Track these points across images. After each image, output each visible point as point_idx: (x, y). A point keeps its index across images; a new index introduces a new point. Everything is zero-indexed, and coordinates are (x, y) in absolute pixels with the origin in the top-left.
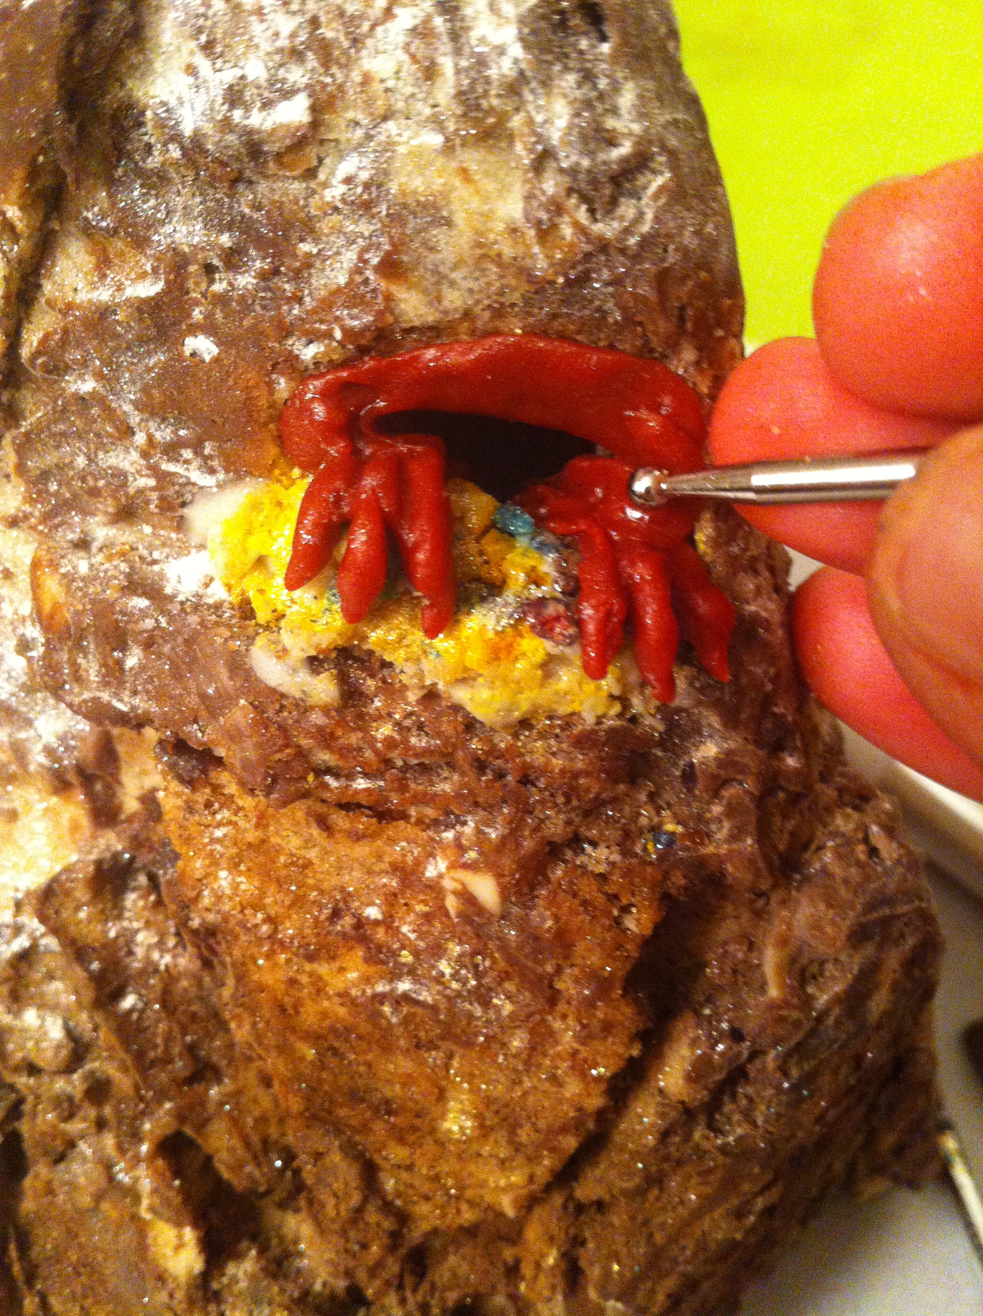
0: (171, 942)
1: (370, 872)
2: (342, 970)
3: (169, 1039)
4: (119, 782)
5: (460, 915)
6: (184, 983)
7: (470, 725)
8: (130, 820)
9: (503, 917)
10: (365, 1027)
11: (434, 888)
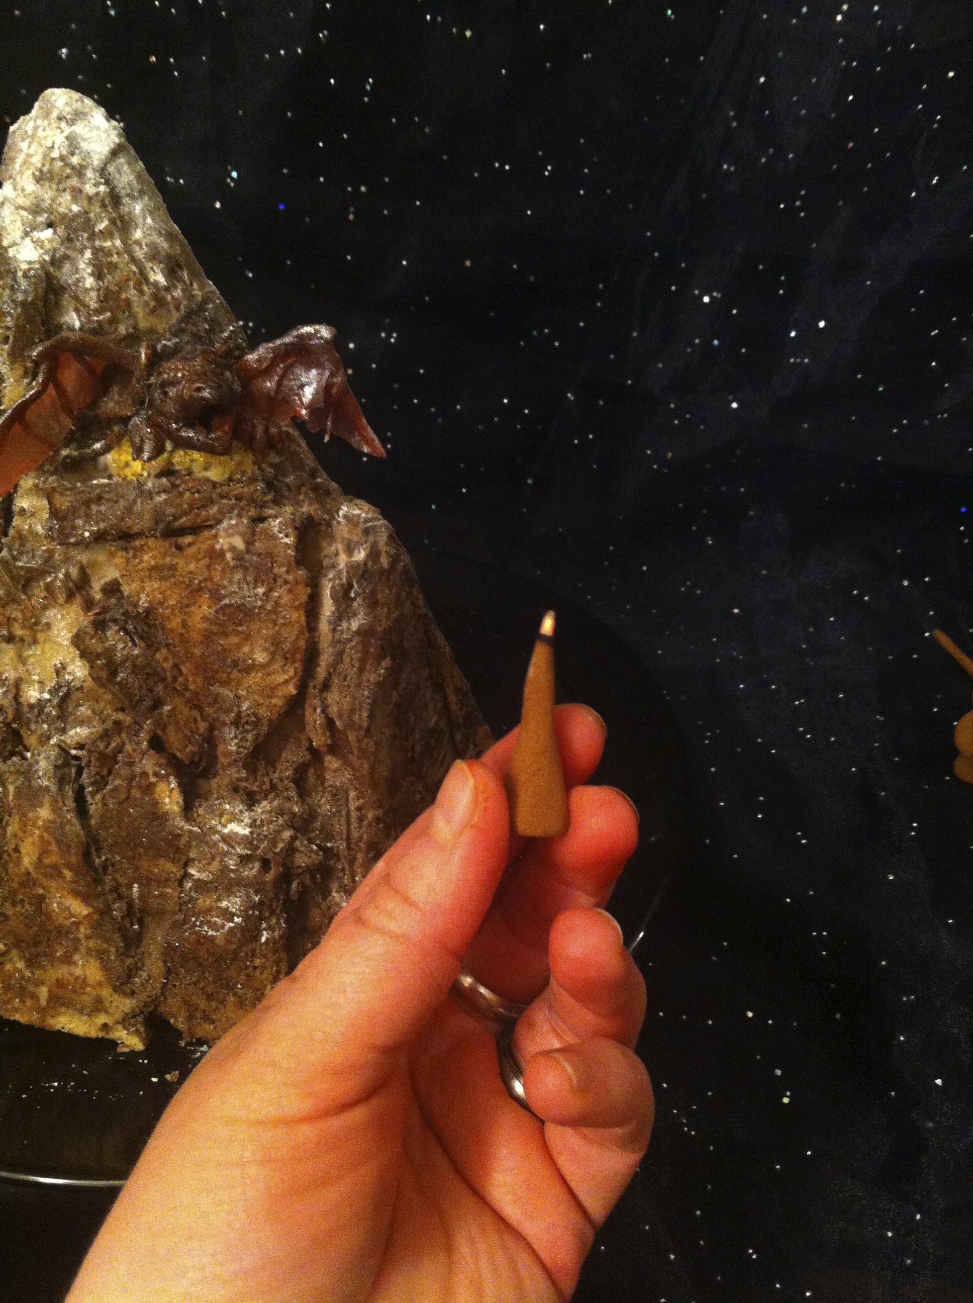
0: (130, 644)
1: (198, 561)
2: (200, 607)
3: (141, 687)
4: (92, 588)
5: (233, 559)
6: (140, 660)
7: (214, 485)
8: (100, 601)
9: (248, 551)
10: (215, 628)
11: (222, 553)
